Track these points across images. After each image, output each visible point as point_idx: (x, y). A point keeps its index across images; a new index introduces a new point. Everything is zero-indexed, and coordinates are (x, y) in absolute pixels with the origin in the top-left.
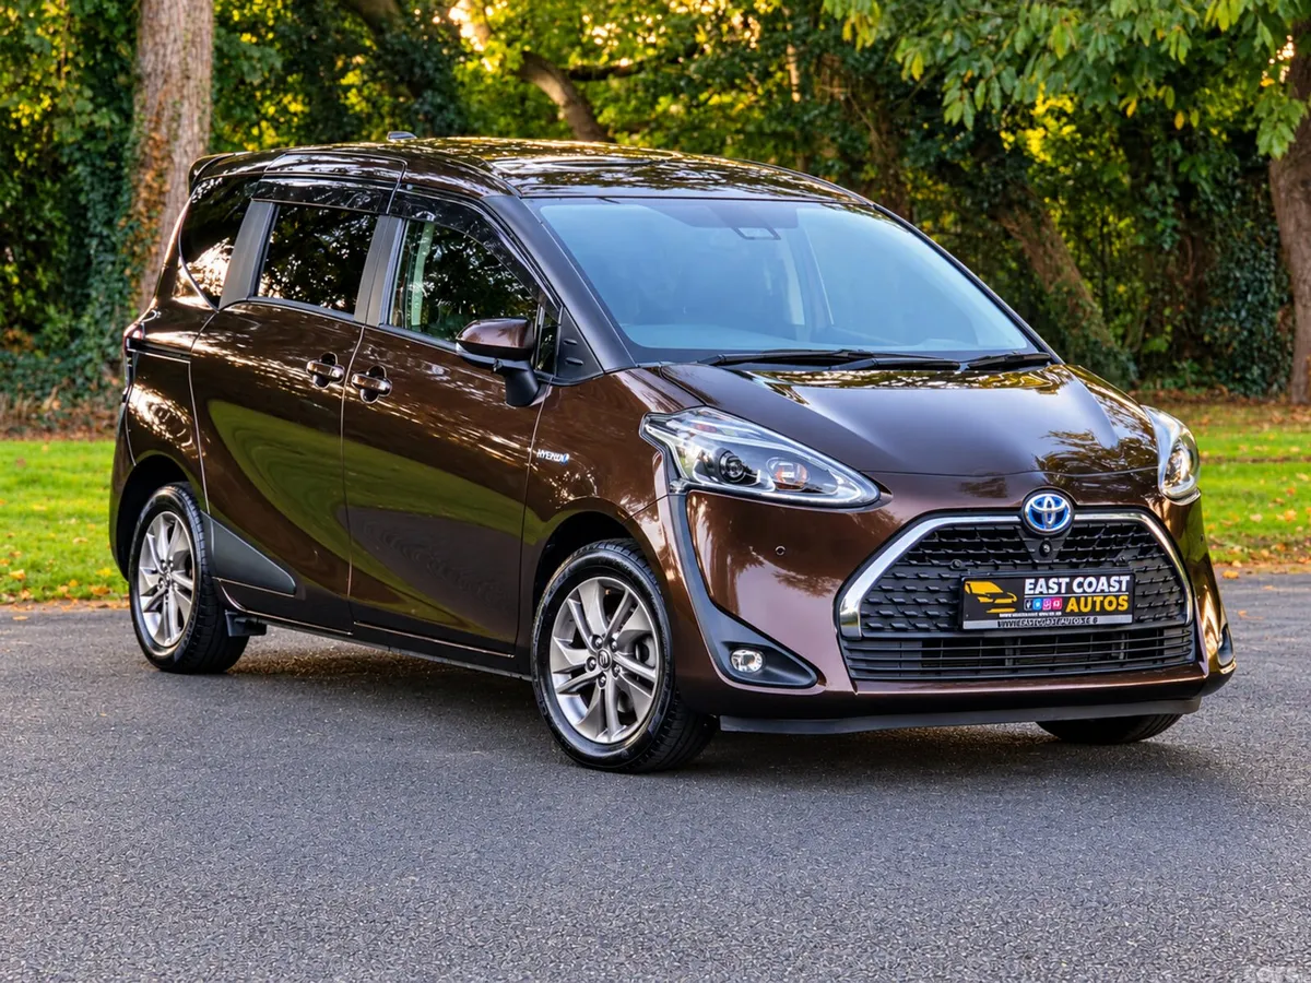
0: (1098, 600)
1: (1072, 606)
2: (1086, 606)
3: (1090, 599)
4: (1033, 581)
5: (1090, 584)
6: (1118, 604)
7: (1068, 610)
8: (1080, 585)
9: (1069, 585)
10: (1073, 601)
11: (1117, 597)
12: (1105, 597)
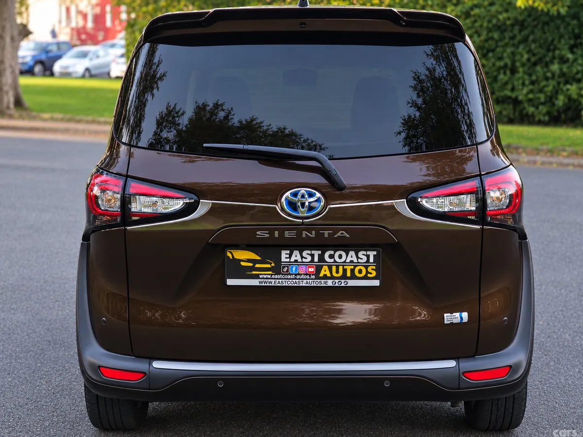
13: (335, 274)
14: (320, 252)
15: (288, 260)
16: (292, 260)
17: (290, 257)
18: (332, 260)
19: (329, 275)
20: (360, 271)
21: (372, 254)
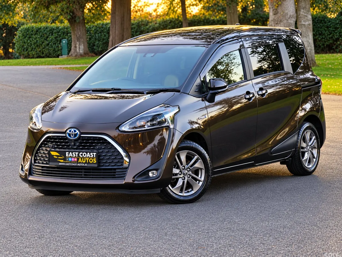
0: (87, 159)
1: (80, 160)
2: (84, 161)
3: (85, 159)
4: (68, 153)
5: (85, 155)
6: (93, 161)
7: (79, 162)
8: (82, 155)
9: (78, 155)
10: (80, 159)
11: (93, 159)
12: (89, 159)
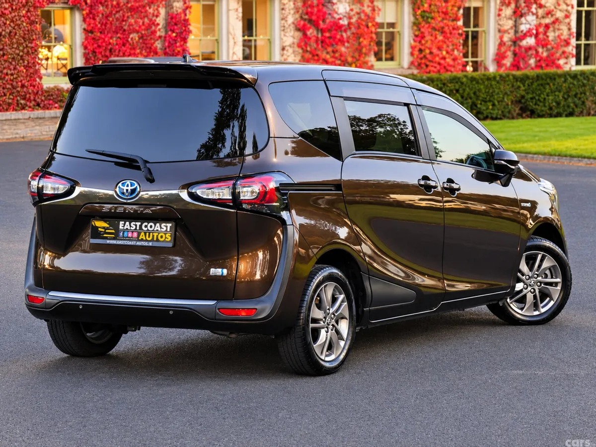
13: (148, 239)
14: (140, 223)
15: (123, 228)
16: (125, 228)
17: (124, 226)
18: (146, 229)
19: (144, 239)
20: (162, 237)
21: (169, 225)
